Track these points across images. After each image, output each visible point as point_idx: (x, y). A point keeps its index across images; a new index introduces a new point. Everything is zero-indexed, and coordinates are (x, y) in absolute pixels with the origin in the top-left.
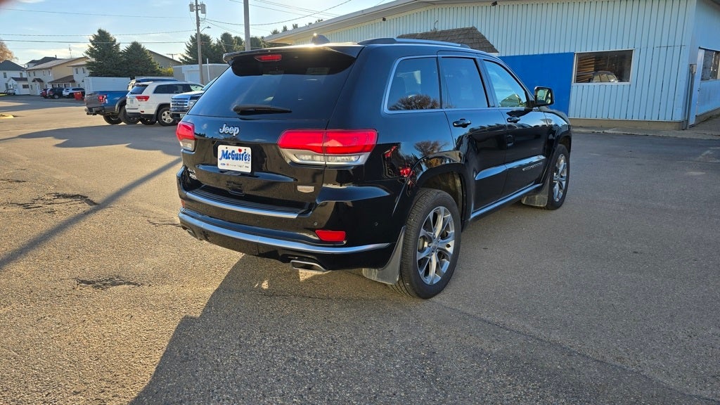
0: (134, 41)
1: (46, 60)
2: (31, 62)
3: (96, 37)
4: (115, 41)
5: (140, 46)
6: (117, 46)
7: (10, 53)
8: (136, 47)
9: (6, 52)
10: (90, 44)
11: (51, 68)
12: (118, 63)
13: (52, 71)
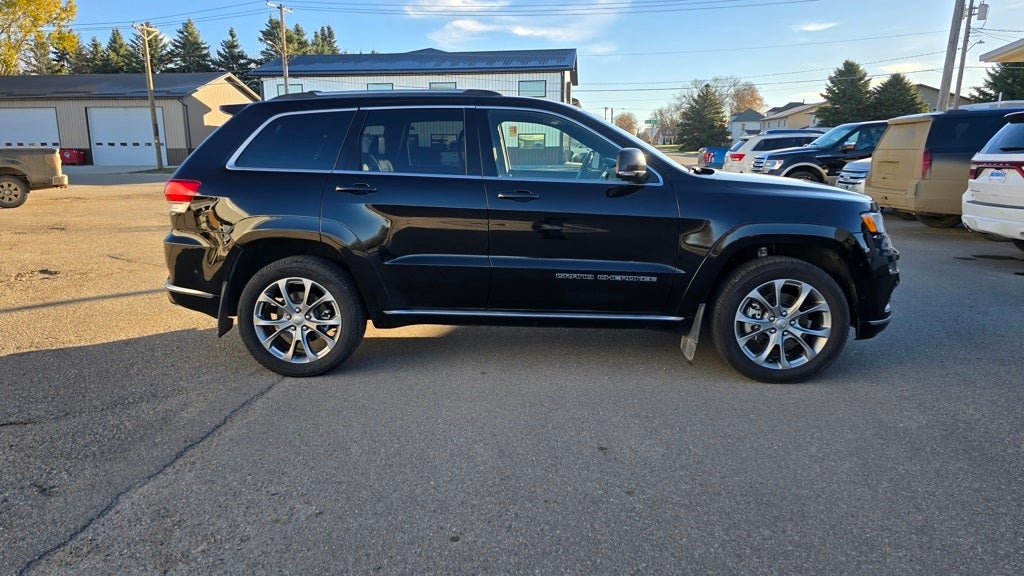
0: (894, 73)
1: (791, 105)
2: (771, 111)
3: (840, 73)
4: (865, 75)
5: (903, 78)
6: (867, 83)
7: (760, 100)
8: (897, 81)
9: (755, 99)
10: (829, 82)
11: (786, 117)
12: (861, 107)
13: (788, 121)
